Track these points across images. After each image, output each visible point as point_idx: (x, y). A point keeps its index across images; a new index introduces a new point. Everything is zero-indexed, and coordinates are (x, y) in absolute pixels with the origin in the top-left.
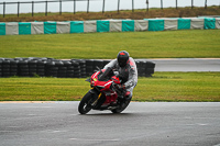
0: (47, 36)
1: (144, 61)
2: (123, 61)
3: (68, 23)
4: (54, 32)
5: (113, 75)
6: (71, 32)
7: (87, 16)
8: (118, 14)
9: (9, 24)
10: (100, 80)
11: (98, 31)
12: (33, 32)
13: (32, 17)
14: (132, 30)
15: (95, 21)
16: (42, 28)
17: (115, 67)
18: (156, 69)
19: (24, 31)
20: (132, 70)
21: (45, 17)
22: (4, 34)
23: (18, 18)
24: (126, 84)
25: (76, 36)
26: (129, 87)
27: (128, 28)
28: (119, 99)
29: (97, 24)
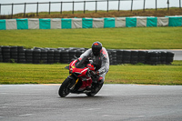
0: (85, 30)
1: (165, 51)
2: (97, 51)
3: (102, 19)
4: (91, 27)
5: (89, 63)
6: (104, 27)
7: (118, 13)
8: (144, 12)
9: (54, 19)
10: (77, 67)
11: (127, 26)
12: (73, 26)
13: (73, 14)
14: (155, 26)
15: (124, 18)
16: (81, 23)
17: (89, 55)
18: (175, 58)
19: (66, 25)
20: (105, 59)
21: (84, 14)
22: (49, 28)
23: (61, 15)
24: (100, 71)
25: (109, 30)
26: (102, 73)
27: (152, 24)
28: (93, 84)
29: (126, 20)
